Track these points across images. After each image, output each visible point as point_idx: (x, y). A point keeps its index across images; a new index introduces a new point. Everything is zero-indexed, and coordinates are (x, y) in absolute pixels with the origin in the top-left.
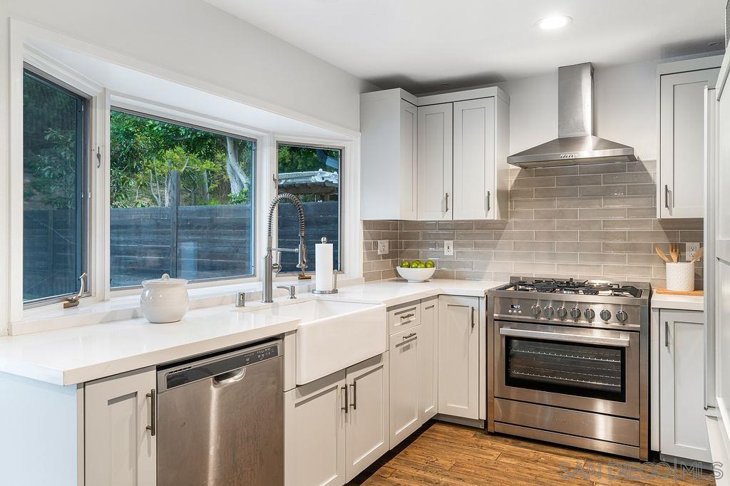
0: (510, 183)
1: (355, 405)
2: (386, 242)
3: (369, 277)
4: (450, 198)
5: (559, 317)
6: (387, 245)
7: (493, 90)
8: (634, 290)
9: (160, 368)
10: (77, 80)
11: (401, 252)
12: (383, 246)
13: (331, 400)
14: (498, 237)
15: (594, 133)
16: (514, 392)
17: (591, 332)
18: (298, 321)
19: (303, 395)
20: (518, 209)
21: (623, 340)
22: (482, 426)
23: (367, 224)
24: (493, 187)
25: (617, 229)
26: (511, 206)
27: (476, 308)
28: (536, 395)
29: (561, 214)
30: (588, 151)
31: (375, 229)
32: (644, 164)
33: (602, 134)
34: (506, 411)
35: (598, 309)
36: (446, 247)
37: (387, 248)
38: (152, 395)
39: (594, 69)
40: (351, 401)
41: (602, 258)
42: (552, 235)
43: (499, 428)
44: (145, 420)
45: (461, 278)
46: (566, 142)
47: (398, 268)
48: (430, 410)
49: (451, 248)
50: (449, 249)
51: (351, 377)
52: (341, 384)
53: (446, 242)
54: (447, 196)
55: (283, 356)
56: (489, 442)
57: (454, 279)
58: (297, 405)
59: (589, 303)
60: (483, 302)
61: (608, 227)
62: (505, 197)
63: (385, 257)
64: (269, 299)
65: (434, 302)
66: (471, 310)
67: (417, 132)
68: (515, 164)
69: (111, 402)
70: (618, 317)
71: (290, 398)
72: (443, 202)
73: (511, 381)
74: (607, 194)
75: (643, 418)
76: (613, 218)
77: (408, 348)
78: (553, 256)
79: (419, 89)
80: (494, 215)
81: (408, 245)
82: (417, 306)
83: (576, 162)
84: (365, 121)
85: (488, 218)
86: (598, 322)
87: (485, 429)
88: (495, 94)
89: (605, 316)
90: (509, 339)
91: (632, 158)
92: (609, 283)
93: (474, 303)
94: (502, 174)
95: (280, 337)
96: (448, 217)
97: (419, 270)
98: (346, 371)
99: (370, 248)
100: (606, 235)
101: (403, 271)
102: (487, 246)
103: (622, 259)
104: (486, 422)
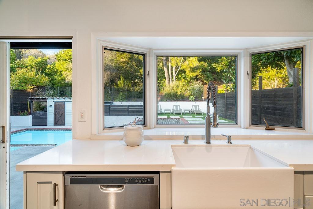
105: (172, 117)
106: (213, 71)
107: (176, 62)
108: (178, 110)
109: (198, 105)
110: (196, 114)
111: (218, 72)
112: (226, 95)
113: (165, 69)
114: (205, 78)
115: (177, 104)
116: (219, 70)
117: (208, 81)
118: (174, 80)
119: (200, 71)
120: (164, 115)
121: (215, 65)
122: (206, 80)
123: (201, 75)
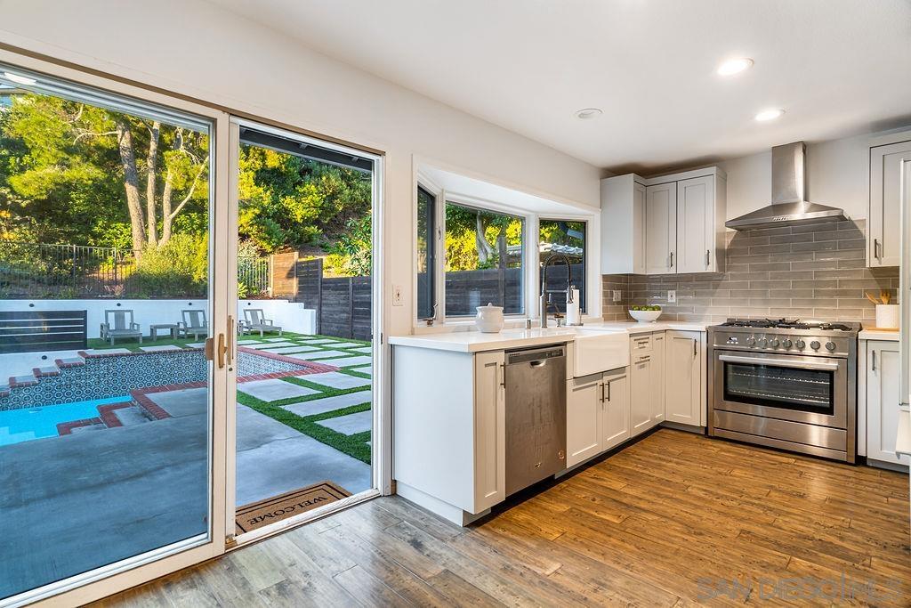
0: (727, 242)
1: (609, 398)
2: (619, 292)
3: (608, 318)
4: (674, 257)
5: (773, 347)
6: (620, 294)
7: (713, 170)
8: (843, 327)
9: (507, 351)
10: (430, 183)
11: (631, 300)
12: (617, 296)
13: (593, 392)
14: (716, 287)
15: (806, 199)
16: (729, 405)
17: (802, 359)
18: (574, 335)
19: (577, 384)
20: (735, 264)
21: (832, 365)
22: (703, 433)
23: (605, 278)
24: (712, 246)
25: (828, 279)
26: (728, 261)
27: (698, 340)
28: (750, 408)
29: (773, 267)
30: (800, 213)
31: (612, 281)
32: (856, 223)
33: (814, 200)
34: (723, 419)
35: (808, 341)
36: (669, 296)
37: (620, 297)
38: (504, 365)
39: (806, 147)
40: (606, 396)
41: (813, 302)
42: (766, 285)
43: (717, 433)
44: (501, 379)
45: (682, 320)
46: (778, 208)
47: (630, 311)
48: (660, 417)
49: (674, 296)
50: (672, 297)
51: (606, 379)
52: (600, 382)
53: (669, 292)
54: (672, 255)
55: (566, 357)
56: (710, 442)
57: (676, 320)
58: (574, 390)
59: (800, 336)
60: (704, 336)
61: (819, 276)
62: (723, 255)
63: (618, 303)
64: (545, 326)
65: (663, 335)
66: (693, 341)
67: (646, 208)
68: (732, 227)
69: (486, 365)
70: (828, 346)
71: (570, 385)
72: (668, 260)
73: (729, 397)
74: (820, 249)
75: (850, 429)
76: (824, 269)
77: (643, 366)
78: (766, 302)
79: (647, 173)
80: (713, 268)
81: (636, 295)
82: (650, 337)
83: (788, 223)
84: (604, 200)
85: (708, 271)
86: (808, 350)
87: (706, 433)
88: (714, 173)
89: (816, 346)
90: (726, 363)
91: (842, 218)
92: (820, 322)
93: (697, 336)
94: (720, 236)
95: (565, 344)
96: (673, 271)
97: (648, 312)
98: (603, 373)
99: (607, 296)
100: (817, 283)
101: (633, 313)
102: (707, 294)
103: (833, 303)
104: (706, 429)
105: (147, 349)
106: (283, 218)
107: (187, 174)
108: (199, 327)
109: (261, 310)
110: (262, 333)
111: (296, 223)
112: (351, 282)
113: (131, 190)
114: (264, 235)
115: (191, 308)
116: (300, 217)
117: (269, 244)
118: (166, 232)
119: (256, 214)
120: (152, 343)
121: (289, 202)
122: (265, 239)
123: (252, 225)
